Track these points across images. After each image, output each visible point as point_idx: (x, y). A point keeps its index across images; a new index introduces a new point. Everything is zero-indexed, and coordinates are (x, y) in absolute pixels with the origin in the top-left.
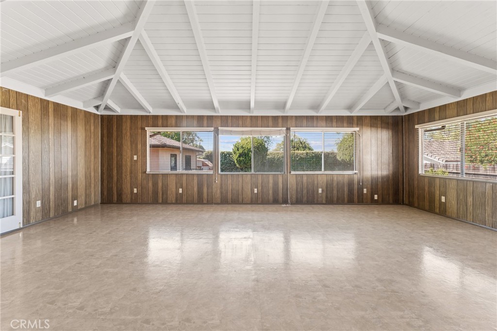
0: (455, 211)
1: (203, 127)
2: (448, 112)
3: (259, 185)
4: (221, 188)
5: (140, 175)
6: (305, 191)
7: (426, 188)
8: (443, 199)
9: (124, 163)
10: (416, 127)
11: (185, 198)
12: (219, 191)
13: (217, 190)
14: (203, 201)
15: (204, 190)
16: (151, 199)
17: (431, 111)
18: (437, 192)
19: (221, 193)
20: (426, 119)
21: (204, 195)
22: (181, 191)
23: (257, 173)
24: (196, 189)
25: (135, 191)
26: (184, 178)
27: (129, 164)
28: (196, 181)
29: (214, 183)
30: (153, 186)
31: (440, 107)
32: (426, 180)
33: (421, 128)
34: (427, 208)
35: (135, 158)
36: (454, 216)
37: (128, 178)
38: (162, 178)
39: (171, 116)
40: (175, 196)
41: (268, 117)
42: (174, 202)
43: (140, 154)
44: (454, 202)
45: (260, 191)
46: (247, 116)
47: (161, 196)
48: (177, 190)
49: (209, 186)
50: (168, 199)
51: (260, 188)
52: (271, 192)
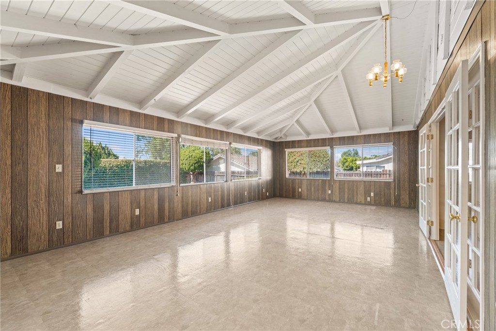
0: (306, 195)
1: (164, 131)
2: (303, 144)
3: (213, 194)
4: (182, 201)
5: (70, 197)
6: (239, 196)
7: (291, 185)
8: (300, 190)
9: (31, 178)
10: (285, 150)
11: (142, 220)
12: (180, 206)
13: (178, 204)
14: (164, 219)
15: (166, 206)
16: (92, 232)
17: (293, 142)
18: (297, 187)
19: (183, 206)
20: (291, 146)
21: (166, 212)
22: (137, 212)
23: (209, 183)
24: (156, 207)
25: (59, 225)
26: (143, 193)
27: (45, 180)
28: (156, 197)
29: (175, 196)
30: (94, 211)
31: (298, 141)
32: (291, 181)
33: (287, 151)
34: (291, 196)
35: (59, 168)
36: (305, 198)
37: (43, 204)
38: (110, 198)
39: (124, 111)
40: (129, 220)
41: (217, 130)
42: (128, 228)
43: (68, 161)
44: (305, 191)
45: (213, 199)
46: (203, 127)
47: (108, 224)
48: (132, 211)
49: (171, 201)
50: (120, 226)
51: (213, 197)
52: (220, 199)
